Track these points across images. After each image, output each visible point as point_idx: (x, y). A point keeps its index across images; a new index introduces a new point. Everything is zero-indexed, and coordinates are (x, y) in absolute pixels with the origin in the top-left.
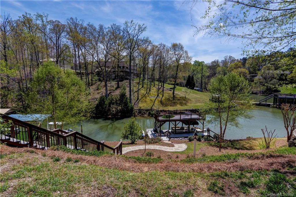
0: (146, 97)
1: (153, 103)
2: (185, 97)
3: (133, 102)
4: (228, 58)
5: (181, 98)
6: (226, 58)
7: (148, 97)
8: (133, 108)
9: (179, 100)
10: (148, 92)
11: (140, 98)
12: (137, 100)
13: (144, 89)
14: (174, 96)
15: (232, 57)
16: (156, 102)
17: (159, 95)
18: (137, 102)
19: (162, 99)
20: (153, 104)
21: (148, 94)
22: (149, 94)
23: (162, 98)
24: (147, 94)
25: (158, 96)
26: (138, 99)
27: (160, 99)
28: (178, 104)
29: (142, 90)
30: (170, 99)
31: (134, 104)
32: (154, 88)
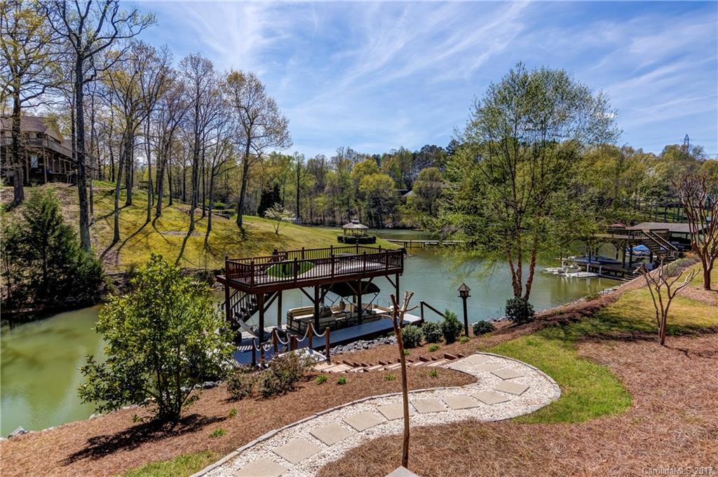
0: (147, 235)
1: (180, 252)
2: (277, 233)
3: (97, 248)
4: (345, 152)
5: (264, 234)
6: (341, 152)
7: (155, 234)
8: (100, 269)
9: (260, 240)
10: (152, 218)
11: (123, 237)
12: (112, 245)
13: (133, 211)
14: (243, 231)
15: (352, 150)
16: (190, 247)
17: (196, 227)
18: (114, 249)
19: (209, 238)
20: (178, 255)
21: (153, 224)
22: (156, 226)
23: (207, 235)
24: (150, 225)
25: (192, 229)
26: (116, 239)
27: (201, 239)
28: (261, 250)
29: (127, 212)
30: (235, 237)
31: (103, 255)
32: (170, 209)
